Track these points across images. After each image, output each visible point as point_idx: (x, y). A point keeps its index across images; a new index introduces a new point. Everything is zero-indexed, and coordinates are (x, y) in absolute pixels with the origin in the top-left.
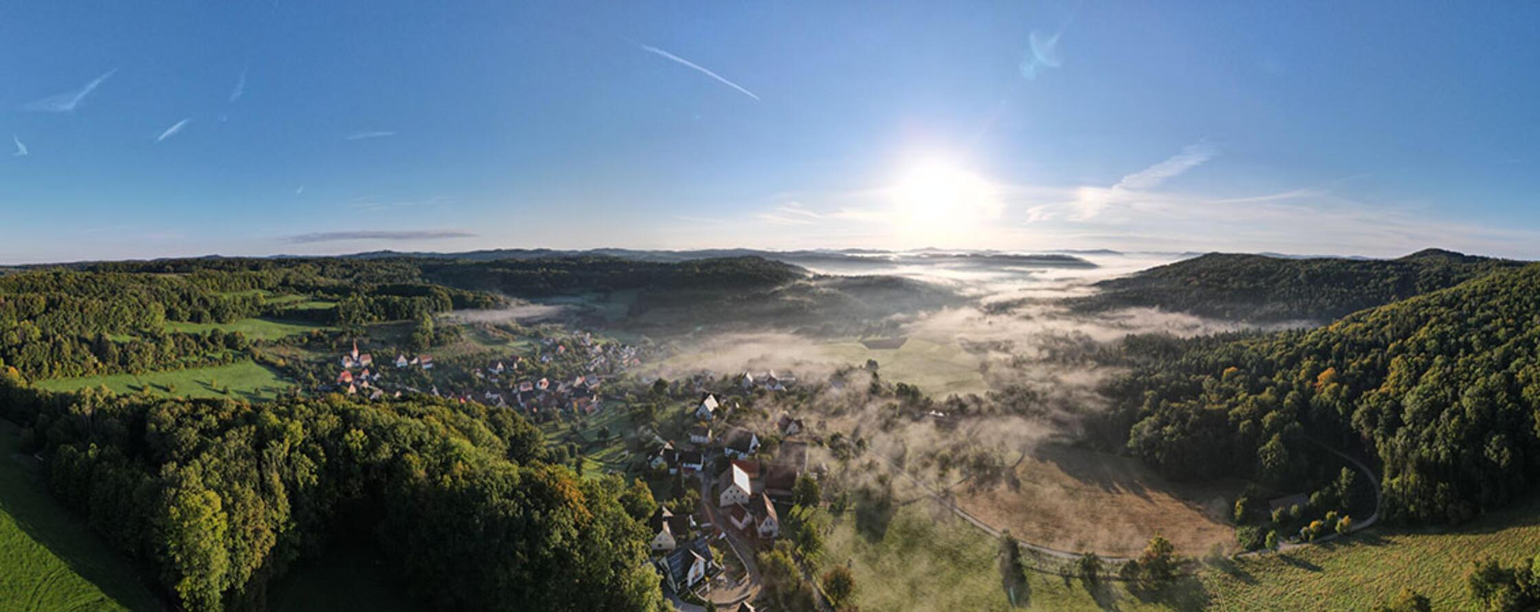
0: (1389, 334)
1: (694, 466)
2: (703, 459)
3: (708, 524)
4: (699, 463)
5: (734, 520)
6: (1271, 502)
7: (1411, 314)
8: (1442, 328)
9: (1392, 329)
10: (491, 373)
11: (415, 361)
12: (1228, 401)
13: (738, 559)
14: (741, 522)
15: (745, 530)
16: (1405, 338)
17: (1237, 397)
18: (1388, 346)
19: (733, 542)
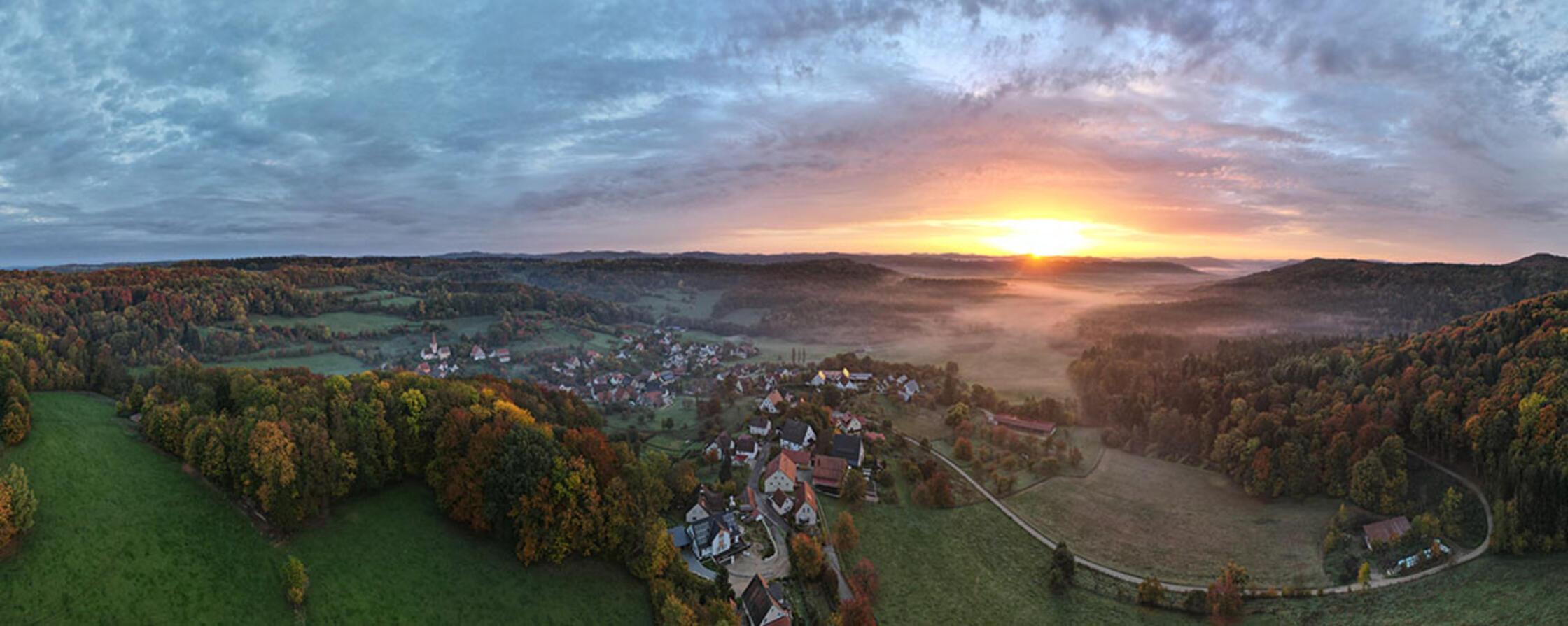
0: (1499, 338)
1: (746, 454)
2: (756, 448)
3: (748, 506)
4: (752, 451)
5: (775, 505)
6: (1365, 527)
7: (1523, 317)
8: (1557, 330)
9: (1500, 332)
10: (567, 367)
11: (492, 355)
12: (1322, 410)
13: (770, 541)
14: (780, 506)
15: (784, 516)
16: (1517, 342)
17: (1332, 407)
18: (1499, 349)
19: (770, 525)
